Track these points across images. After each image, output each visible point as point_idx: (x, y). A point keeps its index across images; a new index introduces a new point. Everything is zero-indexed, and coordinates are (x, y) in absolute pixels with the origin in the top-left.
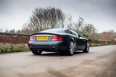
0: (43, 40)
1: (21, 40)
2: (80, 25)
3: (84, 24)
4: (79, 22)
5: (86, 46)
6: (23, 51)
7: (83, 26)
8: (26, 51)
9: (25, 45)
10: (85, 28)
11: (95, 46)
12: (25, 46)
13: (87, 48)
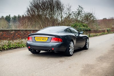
0: (42, 41)
1: (18, 36)
2: (79, 14)
3: (83, 12)
4: (78, 11)
5: (86, 43)
6: (21, 47)
8: (24, 47)
9: (22, 40)
10: (84, 17)
11: (94, 36)
12: (22, 42)
13: (87, 46)
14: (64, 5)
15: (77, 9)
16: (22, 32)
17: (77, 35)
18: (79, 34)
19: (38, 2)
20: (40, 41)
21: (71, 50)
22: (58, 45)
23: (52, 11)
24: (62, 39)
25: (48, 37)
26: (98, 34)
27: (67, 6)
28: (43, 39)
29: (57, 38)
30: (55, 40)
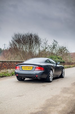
0: (28, 69)
1: (5, 66)
2: (54, 47)
3: (58, 46)
4: (53, 45)
5: (62, 72)
6: (7, 76)
7: (57, 48)
8: (9, 76)
9: (8, 70)
10: (58, 50)
11: (68, 67)
12: (8, 71)
13: (63, 74)
14: (42, 40)
15: (53, 43)
16: (7, 63)
17: (55, 66)
18: (57, 64)
19: (19, 37)
20: (26, 69)
21: (50, 77)
22: (41, 73)
23: (31, 45)
24: (44, 68)
25: (33, 67)
26: (71, 66)
27: (44, 41)
28: (28, 68)
29: (40, 67)
30: (39, 69)
